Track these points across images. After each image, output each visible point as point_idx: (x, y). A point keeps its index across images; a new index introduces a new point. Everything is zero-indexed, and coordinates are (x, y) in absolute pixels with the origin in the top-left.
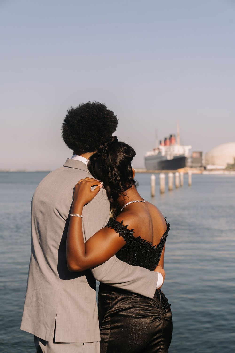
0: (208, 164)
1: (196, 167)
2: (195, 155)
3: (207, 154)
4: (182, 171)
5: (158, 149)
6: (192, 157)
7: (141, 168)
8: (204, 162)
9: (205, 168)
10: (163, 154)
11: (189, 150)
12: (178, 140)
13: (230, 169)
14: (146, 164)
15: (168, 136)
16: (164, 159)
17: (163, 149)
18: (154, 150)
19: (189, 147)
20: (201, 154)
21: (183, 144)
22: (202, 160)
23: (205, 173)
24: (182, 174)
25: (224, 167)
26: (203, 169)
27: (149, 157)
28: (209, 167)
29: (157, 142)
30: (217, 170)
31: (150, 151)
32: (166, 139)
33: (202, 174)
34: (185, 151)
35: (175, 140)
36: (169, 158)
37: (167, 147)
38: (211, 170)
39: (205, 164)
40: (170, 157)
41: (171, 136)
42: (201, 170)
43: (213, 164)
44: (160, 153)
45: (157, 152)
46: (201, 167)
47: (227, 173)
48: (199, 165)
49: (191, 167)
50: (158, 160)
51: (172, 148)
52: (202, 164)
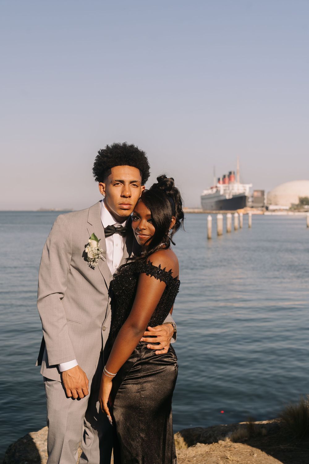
0: (271, 204)
1: (257, 207)
2: (256, 194)
3: (269, 193)
4: (241, 212)
5: (216, 187)
6: (252, 197)
7: (198, 208)
8: (265, 201)
9: (267, 208)
10: (222, 192)
11: (250, 188)
12: (238, 177)
13: (295, 209)
14: (202, 203)
15: (227, 173)
16: (222, 198)
17: (222, 187)
18: (212, 188)
19: (251, 185)
20: (263, 193)
21: (242, 182)
22: (264, 199)
23: (267, 213)
24: (241, 215)
25: (288, 208)
26: (264, 209)
27: (206, 195)
28: (271, 207)
29: (215, 180)
30: (280, 210)
31: (207, 189)
32: (224, 177)
33: (263, 214)
34: (245, 190)
35: (235, 178)
36: (228, 197)
37: (226, 185)
38: (274, 211)
39: (267, 203)
40: (229, 195)
41: (230, 173)
42: (262, 210)
43: (276, 204)
44: (218, 191)
45: (215, 190)
46: (263, 207)
47: (291, 213)
48: (261, 205)
49: (252, 207)
50: (216, 200)
51: (231, 186)
52: (264, 203)
